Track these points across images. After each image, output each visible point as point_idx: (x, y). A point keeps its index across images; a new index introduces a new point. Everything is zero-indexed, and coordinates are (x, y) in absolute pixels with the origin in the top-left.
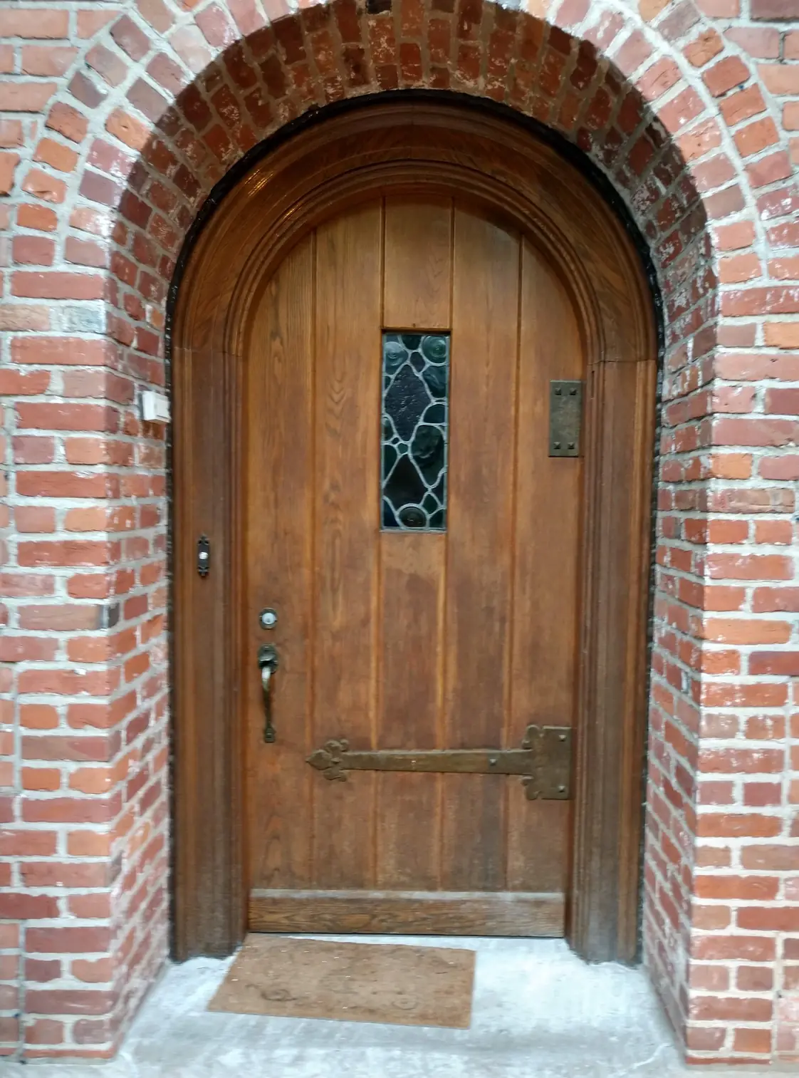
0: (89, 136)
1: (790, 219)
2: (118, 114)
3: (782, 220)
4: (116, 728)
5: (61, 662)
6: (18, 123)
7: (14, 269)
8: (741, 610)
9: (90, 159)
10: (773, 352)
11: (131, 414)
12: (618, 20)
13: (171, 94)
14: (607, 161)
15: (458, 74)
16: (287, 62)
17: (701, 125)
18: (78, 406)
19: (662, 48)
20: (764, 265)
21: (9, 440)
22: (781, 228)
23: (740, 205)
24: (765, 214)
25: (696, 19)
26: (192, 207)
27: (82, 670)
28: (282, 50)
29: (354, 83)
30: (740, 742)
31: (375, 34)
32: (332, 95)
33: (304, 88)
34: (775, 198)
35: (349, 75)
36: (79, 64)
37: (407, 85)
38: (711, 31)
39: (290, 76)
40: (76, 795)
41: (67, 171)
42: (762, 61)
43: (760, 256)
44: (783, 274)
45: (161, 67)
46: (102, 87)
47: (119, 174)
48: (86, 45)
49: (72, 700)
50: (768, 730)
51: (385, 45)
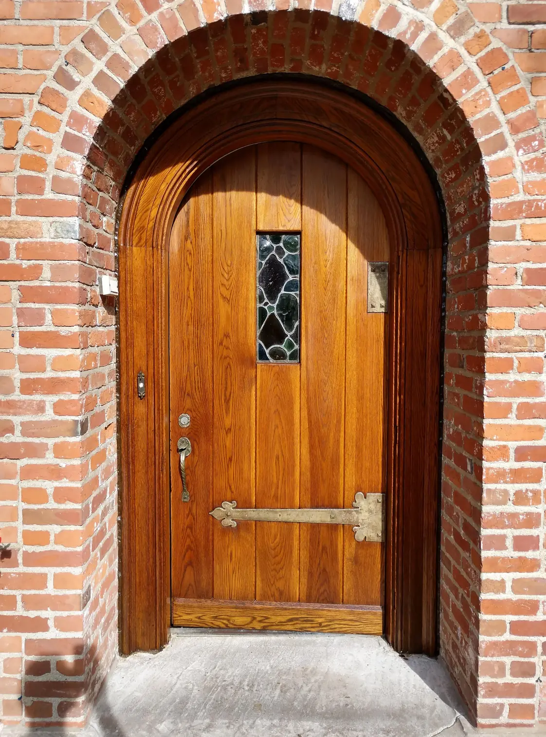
0: (68, 109)
1: (538, 154)
2: (87, 94)
3: (532, 155)
4: (86, 502)
5: (50, 459)
6: (21, 101)
7: (19, 197)
8: (509, 418)
9: (68, 124)
10: (528, 243)
11: (95, 291)
12: (420, 25)
13: (122, 81)
14: (408, 118)
15: (308, 62)
16: (197, 58)
17: (477, 94)
18: (61, 287)
19: (449, 43)
20: (520, 186)
21: (14, 311)
22: (532, 160)
23: (503, 146)
24: (521, 152)
25: (472, 24)
26: (132, 153)
27: (63, 463)
28: (194, 50)
29: (240, 70)
30: (510, 508)
31: (255, 38)
32: (225, 77)
33: (207, 74)
34: (527, 141)
35: (236, 64)
36: (61, 61)
37: (273, 70)
38: (482, 31)
39: (199, 66)
40: (60, 548)
41: (54, 132)
42: (517, 51)
43: (518, 180)
44: (534, 191)
45: (115, 62)
46: (76, 77)
47: (88, 134)
48: (65, 49)
49: (57, 484)
50: (529, 499)
51: (261, 45)
